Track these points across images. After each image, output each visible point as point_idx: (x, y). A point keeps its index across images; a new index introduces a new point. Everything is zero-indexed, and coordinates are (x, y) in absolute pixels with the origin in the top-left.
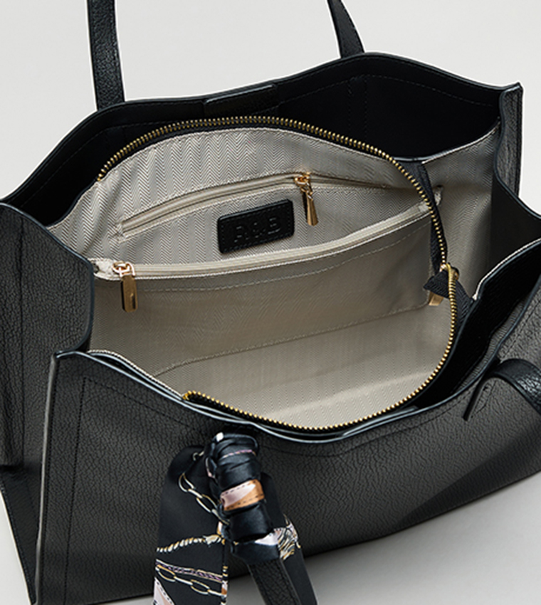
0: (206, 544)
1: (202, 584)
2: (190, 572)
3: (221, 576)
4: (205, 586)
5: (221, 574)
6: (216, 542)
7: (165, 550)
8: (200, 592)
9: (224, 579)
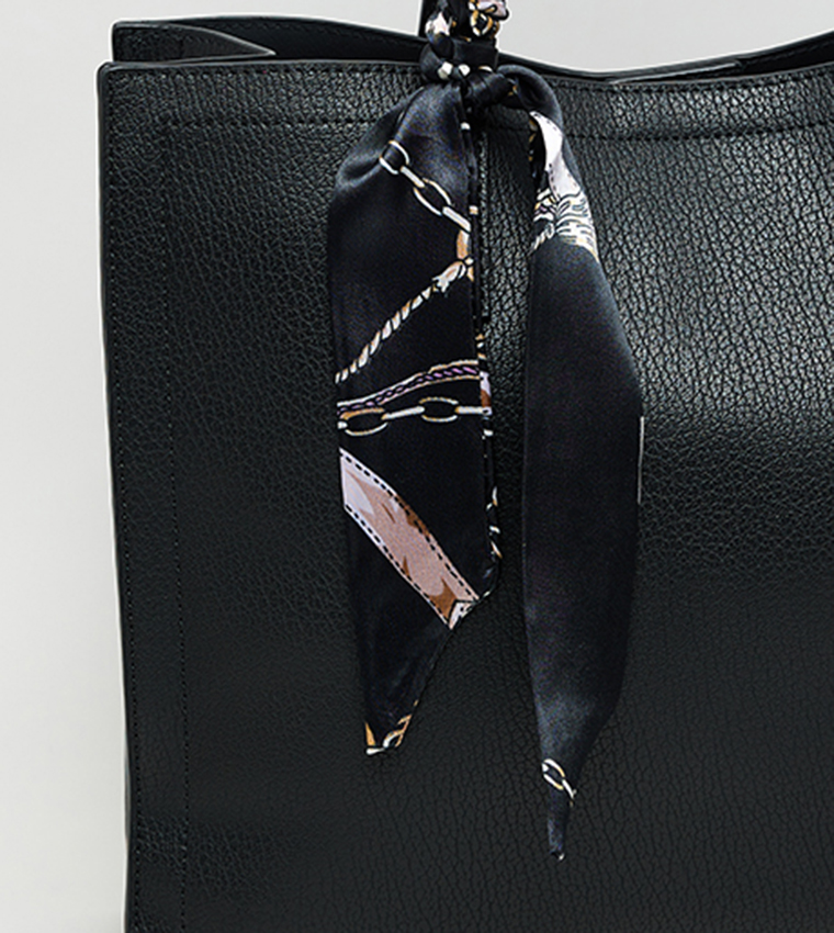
0: (440, 293)
1: (442, 399)
2: (414, 383)
3: (475, 362)
4: (449, 401)
5: (475, 358)
6: (456, 278)
7: (353, 369)
8: (441, 420)
9: (483, 366)
